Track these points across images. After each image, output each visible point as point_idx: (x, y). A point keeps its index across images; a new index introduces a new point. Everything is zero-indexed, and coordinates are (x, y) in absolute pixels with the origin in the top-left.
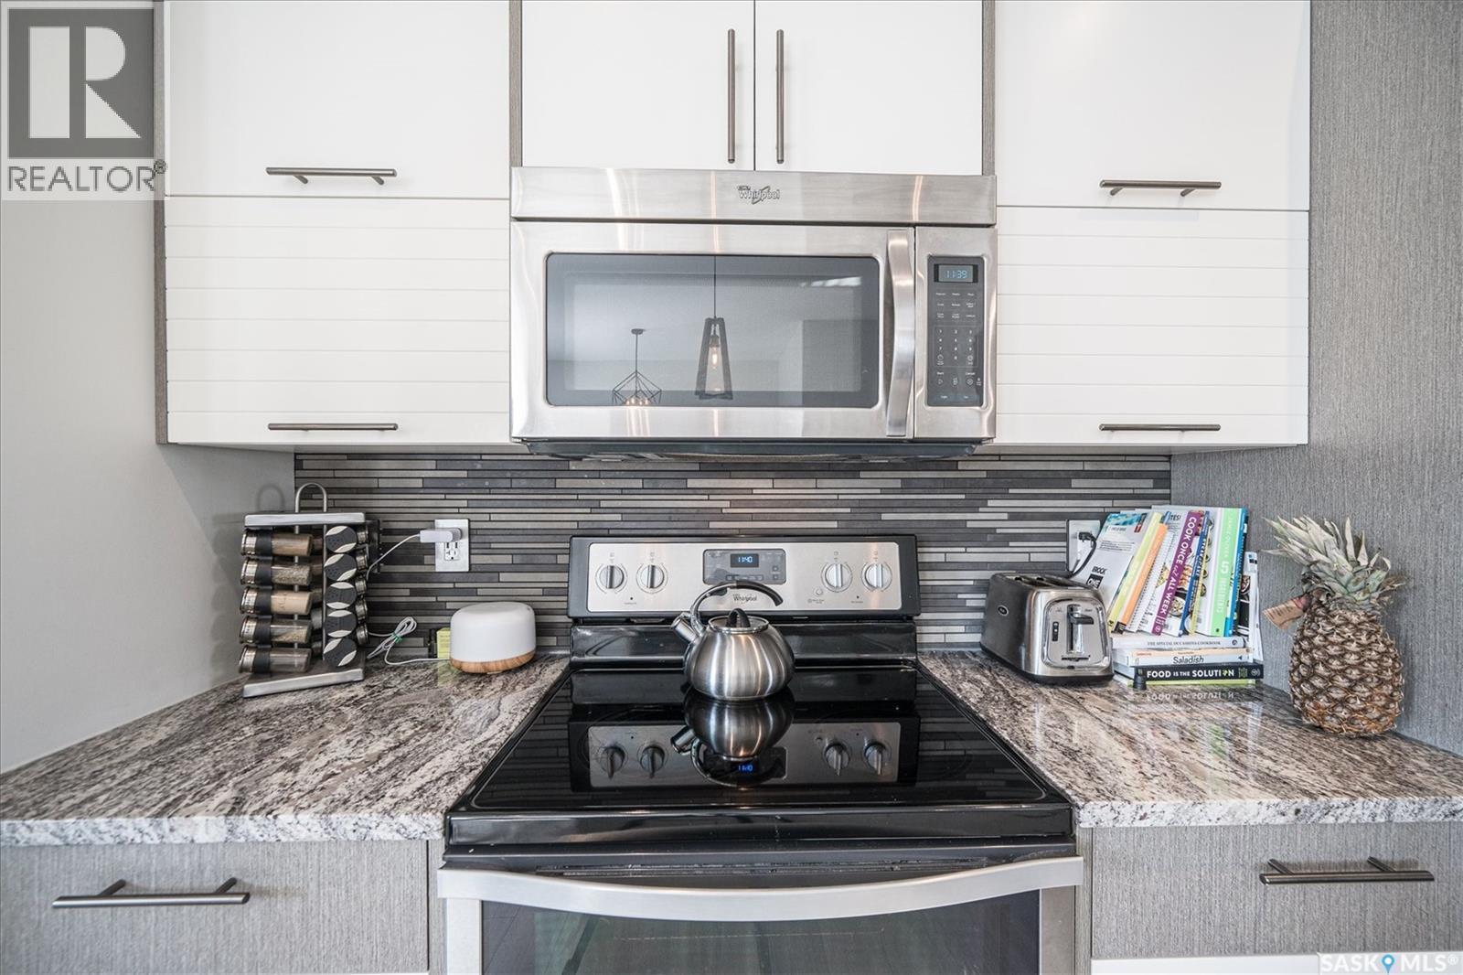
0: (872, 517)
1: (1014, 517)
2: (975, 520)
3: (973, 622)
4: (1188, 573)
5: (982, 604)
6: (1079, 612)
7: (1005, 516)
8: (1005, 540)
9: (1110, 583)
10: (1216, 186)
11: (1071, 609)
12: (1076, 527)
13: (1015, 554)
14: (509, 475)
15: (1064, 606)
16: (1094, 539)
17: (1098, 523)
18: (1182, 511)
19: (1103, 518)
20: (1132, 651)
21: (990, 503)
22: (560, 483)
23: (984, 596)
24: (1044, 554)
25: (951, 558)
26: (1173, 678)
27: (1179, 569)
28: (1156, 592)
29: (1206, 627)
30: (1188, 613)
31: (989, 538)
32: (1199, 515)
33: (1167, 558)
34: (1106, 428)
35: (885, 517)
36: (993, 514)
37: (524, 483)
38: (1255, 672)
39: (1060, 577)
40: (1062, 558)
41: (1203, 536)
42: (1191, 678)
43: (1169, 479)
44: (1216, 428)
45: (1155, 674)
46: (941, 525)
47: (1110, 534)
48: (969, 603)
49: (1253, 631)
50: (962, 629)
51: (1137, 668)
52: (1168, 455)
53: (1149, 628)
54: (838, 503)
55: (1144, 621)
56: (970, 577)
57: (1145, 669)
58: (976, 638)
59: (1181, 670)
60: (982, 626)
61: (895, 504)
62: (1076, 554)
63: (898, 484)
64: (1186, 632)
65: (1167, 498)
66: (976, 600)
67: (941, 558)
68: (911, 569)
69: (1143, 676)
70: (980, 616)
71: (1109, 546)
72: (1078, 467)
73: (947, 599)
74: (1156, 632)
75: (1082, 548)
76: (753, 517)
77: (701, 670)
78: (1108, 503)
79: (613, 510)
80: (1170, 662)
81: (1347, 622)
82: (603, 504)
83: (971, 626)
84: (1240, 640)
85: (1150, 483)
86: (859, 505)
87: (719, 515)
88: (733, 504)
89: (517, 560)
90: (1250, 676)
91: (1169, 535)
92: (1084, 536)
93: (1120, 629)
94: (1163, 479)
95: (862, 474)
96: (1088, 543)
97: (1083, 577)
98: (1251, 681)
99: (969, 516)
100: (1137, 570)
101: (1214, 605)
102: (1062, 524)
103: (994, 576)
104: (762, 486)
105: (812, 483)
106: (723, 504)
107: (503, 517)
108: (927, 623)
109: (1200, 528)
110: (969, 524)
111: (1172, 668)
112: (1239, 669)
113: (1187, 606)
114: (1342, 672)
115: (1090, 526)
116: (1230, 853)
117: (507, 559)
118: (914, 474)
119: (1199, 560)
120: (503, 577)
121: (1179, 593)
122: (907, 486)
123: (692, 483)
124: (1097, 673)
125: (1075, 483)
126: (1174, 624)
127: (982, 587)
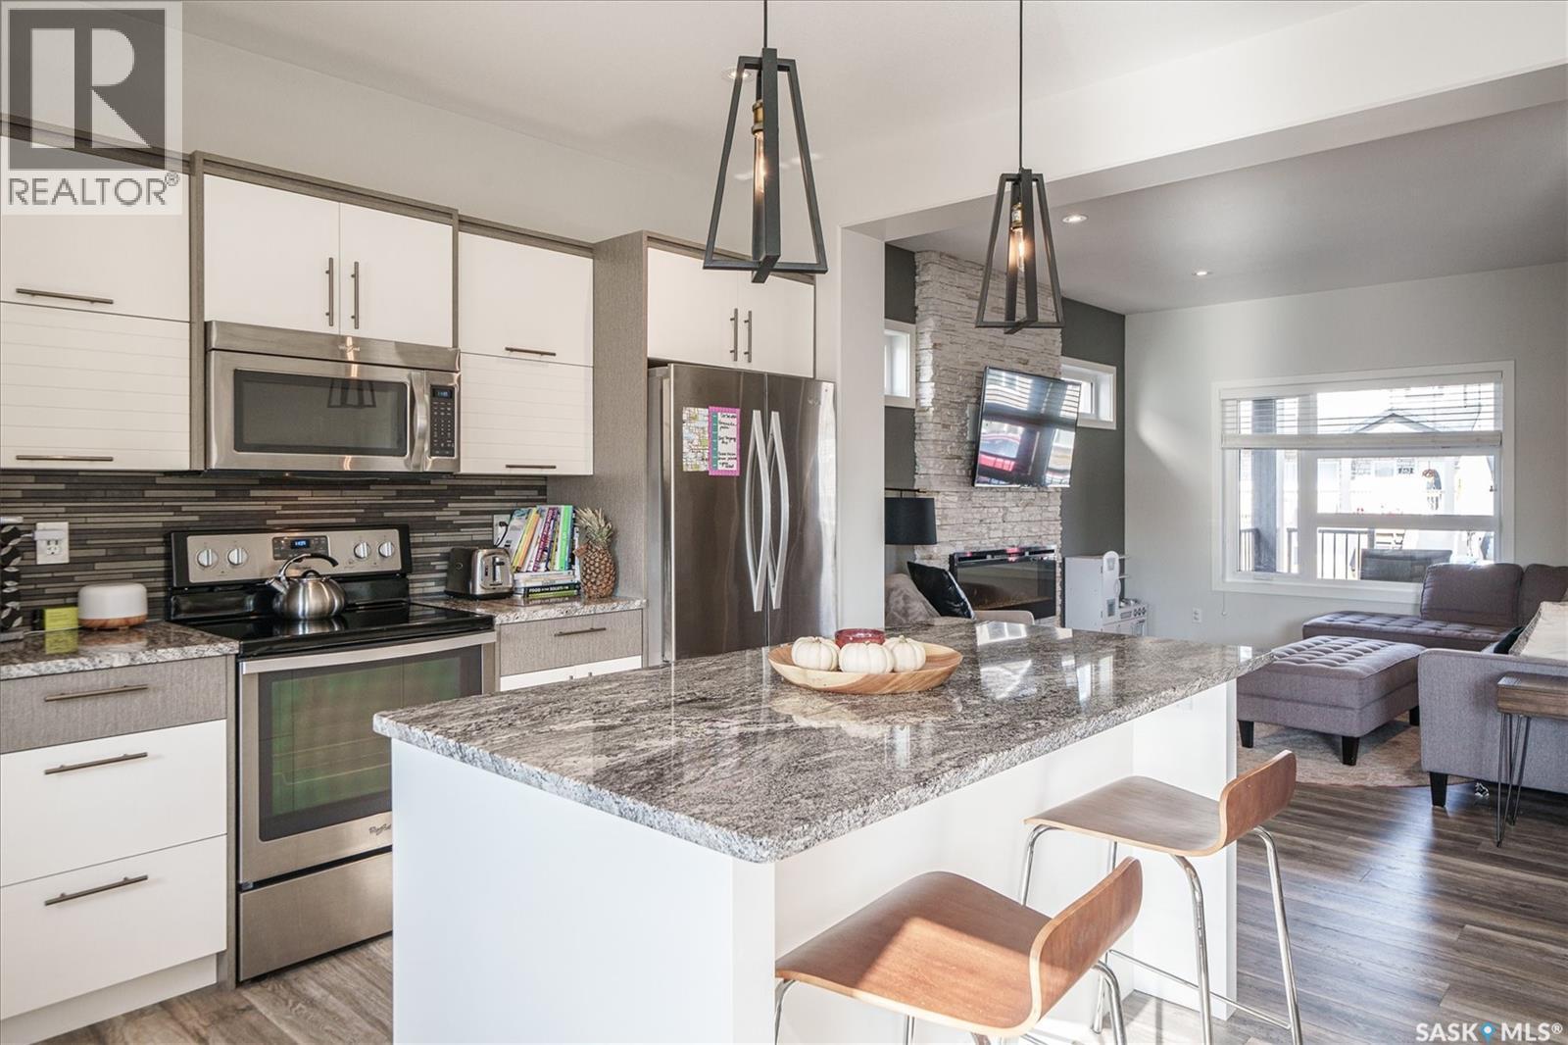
0: (379, 515)
1: (464, 513)
2: (441, 515)
3: (441, 579)
4: (549, 539)
5: (444, 567)
6: (497, 560)
7: (458, 513)
8: (458, 527)
9: (514, 547)
10: (554, 354)
11: (494, 559)
12: (497, 519)
13: (464, 536)
14: (104, 487)
15: (491, 557)
16: (507, 526)
17: (509, 516)
18: (546, 507)
19: (512, 513)
20: (524, 581)
21: (449, 505)
22: (148, 493)
23: (446, 562)
24: (479, 535)
25: (427, 540)
26: (541, 592)
27: (546, 537)
28: (534, 550)
29: (557, 567)
30: (549, 560)
31: (449, 526)
32: (553, 509)
33: (539, 532)
34: (508, 466)
35: (387, 514)
36: (451, 512)
37: (117, 493)
38: (577, 587)
39: (489, 544)
40: (490, 537)
41: (556, 520)
42: (549, 591)
43: (546, 490)
44: (554, 467)
45: (533, 590)
46: (421, 519)
47: (515, 522)
48: (438, 568)
49: (577, 567)
50: (433, 584)
51: (525, 588)
52: (545, 478)
53: (531, 569)
54: (357, 506)
55: (529, 566)
56: (438, 551)
57: (529, 588)
58: (442, 589)
59: (544, 588)
60: (445, 581)
61: (392, 506)
62: (497, 535)
63: (394, 493)
64: (548, 570)
65: (544, 502)
66: (441, 565)
67: (421, 540)
68: (406, 547)
69: (528, 591)
70: (444, 575)
71: (514, 528)
72: (499, 483)
73: (426, 566)
74: (534, 571)
75: (501, 530)
76: (298, 517)
77: (291, 607)
78: (514, 504)
79: (192, 513)
80: (540, 584)
81: (597, 550)
82: (184, 509)
83: (439, 581)
84: (571, 571)
85: (536, 492)
86: (368, 507)
87: (274, 515)
88: (285, 507)
89: (110, 553)
90: (575, 589)
91: (541, 520)
92: (502, 524)
93: (518, 570)
94: (542, 490)
95: (372, 487)
96: (504, 528)
97: (502, 546)
98: (576, 591)
99: (437, 513)
100: (527, 537)
101: (560, 556)
102: (490, 517)
103: (453, 550)
104: (304, 496)
105: (339, 493)
106: (276, 507)
107: (99, 520)
108: (413, 581)
109: (555, 517)
110: (437, 518)
111: (541, 587)
112: (572, 586)
113: (549, 556)
114: (594, 571)
115: (505, 518)
116: (546, 631)
117: (102, 552)
118: (404, 487)
119: (554, 532)
120: (98, 566)
121: (544, 550)
122: (400, 495)
123: (254, 493)
124: (506, 591)
125: (497, 492)
126: (543, 565)
127: (445, 557)
